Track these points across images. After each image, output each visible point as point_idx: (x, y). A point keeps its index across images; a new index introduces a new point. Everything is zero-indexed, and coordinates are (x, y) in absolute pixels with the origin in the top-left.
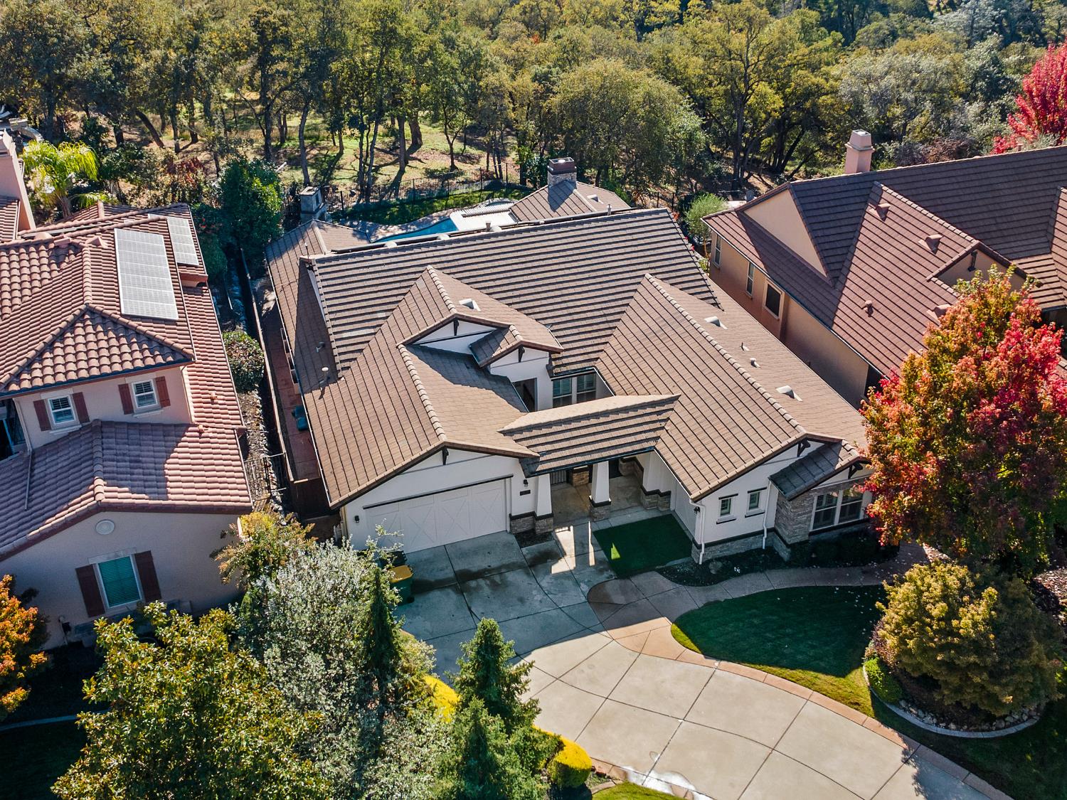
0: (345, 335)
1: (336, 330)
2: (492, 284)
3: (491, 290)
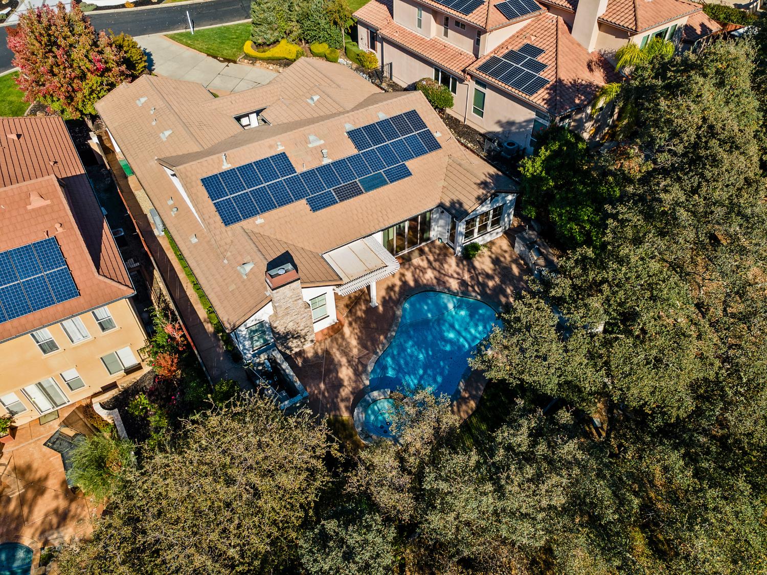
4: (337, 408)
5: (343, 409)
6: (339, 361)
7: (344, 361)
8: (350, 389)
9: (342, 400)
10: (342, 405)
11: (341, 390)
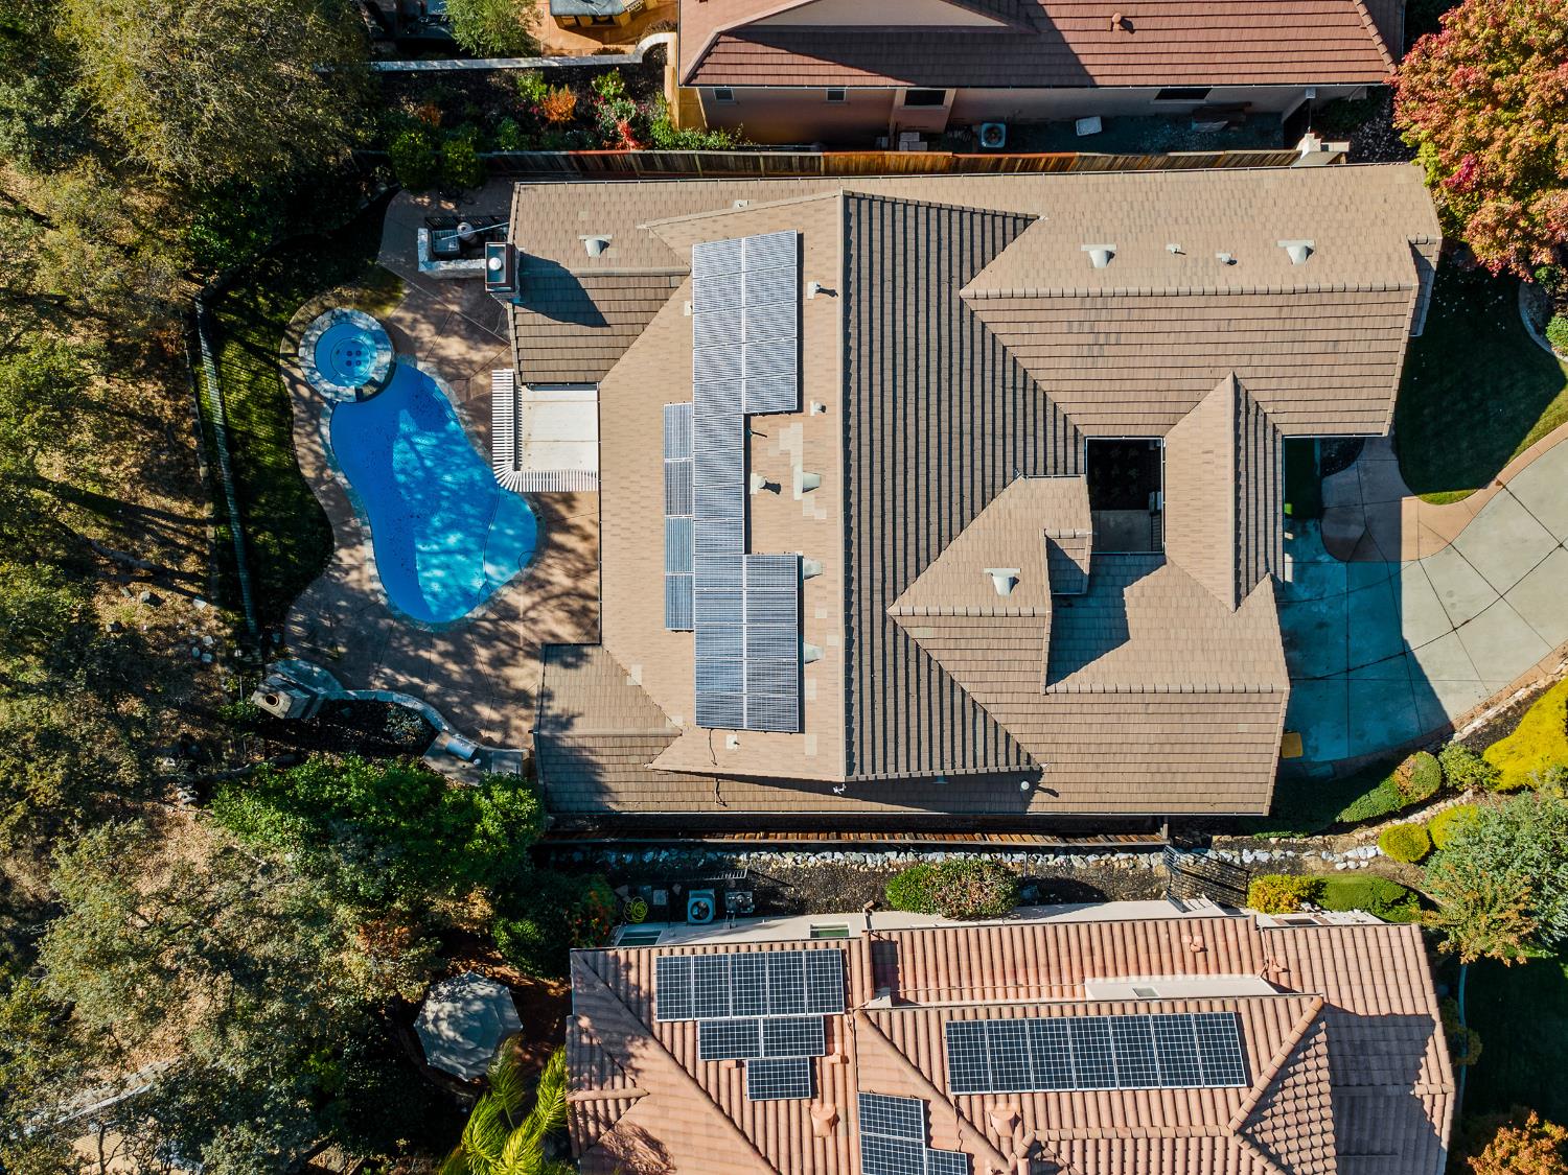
0: (980, 753)
1: (969, 764)
2: (934, 528)
3: (945, 533)
4: (407, 308)
5: (400, 314)
6: (479, 350)
7: (476, 356)
8: (426, 339)
9: (415, 321)
10: (408, 316)
11: (432, 328)
